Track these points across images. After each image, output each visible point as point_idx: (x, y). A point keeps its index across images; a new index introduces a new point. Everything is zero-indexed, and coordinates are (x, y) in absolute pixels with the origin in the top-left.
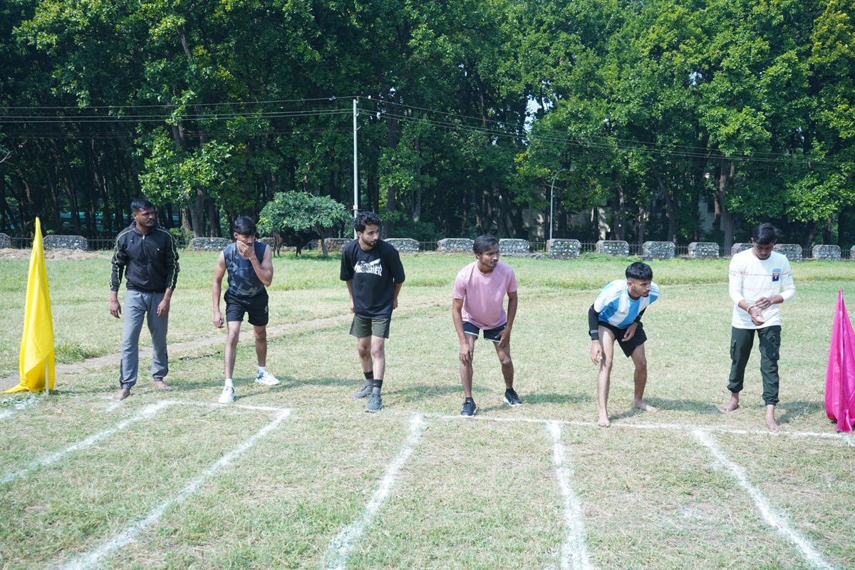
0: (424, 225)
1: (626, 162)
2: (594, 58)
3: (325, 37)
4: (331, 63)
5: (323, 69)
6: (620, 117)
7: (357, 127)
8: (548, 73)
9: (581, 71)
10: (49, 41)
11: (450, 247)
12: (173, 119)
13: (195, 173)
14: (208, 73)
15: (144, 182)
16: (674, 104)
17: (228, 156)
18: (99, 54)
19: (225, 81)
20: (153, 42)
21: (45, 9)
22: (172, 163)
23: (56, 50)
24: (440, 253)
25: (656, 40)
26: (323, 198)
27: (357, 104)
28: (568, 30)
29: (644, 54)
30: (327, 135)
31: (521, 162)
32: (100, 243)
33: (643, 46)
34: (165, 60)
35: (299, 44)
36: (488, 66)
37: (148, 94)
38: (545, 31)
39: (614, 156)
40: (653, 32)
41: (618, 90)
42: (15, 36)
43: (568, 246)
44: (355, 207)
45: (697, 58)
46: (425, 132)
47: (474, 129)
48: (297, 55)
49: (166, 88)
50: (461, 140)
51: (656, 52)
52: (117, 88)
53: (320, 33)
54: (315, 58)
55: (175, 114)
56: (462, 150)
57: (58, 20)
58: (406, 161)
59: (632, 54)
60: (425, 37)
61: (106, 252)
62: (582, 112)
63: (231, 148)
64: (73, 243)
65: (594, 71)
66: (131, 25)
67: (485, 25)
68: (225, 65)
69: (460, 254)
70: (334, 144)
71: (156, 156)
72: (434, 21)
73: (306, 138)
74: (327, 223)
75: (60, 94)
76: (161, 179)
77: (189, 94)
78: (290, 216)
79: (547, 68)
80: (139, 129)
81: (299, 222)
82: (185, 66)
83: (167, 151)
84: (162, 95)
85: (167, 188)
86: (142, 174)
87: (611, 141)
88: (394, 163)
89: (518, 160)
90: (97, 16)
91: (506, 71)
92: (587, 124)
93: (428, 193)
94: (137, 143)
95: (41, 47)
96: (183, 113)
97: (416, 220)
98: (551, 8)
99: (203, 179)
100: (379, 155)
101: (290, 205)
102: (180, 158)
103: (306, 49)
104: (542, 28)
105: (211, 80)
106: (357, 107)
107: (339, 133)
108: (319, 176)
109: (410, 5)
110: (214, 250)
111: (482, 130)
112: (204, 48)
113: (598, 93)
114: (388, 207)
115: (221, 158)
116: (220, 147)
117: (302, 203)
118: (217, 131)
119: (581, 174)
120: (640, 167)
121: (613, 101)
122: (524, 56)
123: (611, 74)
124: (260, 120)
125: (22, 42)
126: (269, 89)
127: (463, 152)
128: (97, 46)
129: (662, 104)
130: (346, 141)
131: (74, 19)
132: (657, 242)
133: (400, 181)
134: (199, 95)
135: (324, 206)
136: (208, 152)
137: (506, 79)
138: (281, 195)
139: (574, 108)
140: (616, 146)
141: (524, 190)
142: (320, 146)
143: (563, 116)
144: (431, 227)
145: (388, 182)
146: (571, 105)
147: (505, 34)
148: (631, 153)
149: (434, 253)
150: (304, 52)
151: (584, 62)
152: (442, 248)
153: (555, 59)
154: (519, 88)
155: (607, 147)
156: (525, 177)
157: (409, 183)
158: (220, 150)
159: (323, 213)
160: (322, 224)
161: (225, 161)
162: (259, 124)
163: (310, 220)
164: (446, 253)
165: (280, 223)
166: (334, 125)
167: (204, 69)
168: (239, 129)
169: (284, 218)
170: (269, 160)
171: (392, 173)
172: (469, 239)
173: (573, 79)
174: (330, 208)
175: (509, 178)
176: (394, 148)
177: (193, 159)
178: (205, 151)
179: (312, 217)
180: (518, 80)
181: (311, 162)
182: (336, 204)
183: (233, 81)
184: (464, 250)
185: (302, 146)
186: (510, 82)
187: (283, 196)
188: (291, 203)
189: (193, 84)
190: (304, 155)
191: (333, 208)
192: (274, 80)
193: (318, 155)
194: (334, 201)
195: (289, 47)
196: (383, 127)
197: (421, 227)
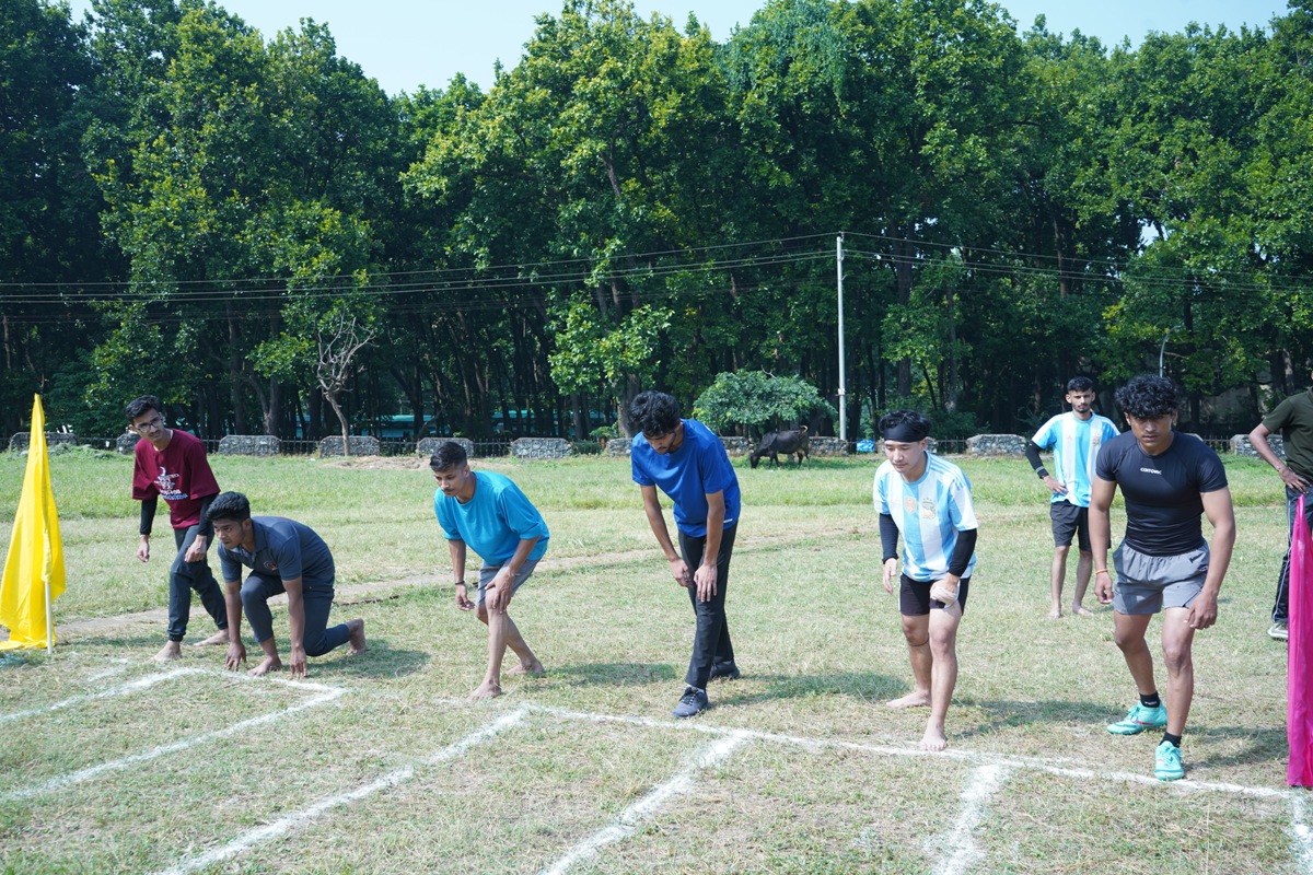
0: (960, 415)
1: (1289, 312)
2: (1228, 152)
3: (799, 153)
4: (810, 187)
5: (798, 198)
6: (1272, 240)
7: (843, 275)
8: (1155, 181)
9: (1208, 174)
10: (437, 186)
11: (986, 447)
12: (592, 280)
13: (623, 350)
14: (641, 213)
15: (554, 364)
17: (666, 325)
18: (503, 198)
19: (664, 223)
20: (570, 178)
21: (437, 146)
22: (590, 338)
23: (447, 198)
24: (971, 457)
26: (785, 379)
27: (841, 243)
28: (1189, 115)
30: (807, 291)
31: (1114, 318)
32: (490, 447)
34: (583, 201)
35: (763, 165)
36: (1060, 178)
37: (563, 248)
38: (1151, 120)
39: (1266, 303)
41: (1271, 200)
42: (401, 184)
44: (841, 391)
47: (1038, 272)
48: (760, 181)
49: (584, 237)
50: (1018, 288)
52: (528, 241)
53: (791, 147)
54: (783, 183)
55: (596, 271)
56: (1019, 304)
57: (449, 158)
58: (922, 323)
60: (944, 141)
61: (497, 459)
62: (1206, 237)
63: (671, 314)
65: (1229, 173)
66: (545, 157)
67: (1041, 115)
68: (666, 202)
69: (1002, 458)
70: (815, 302)
71: (570, 330)
72: (959, 116)
73: (777, 296)
74: (789, 414)
75: (454, 254)
76: (576, 360)
77: (614, 244)
78: (736, 405)
79: (1153, 174)
80: (553, 294)
81: (747, 413)
82: (610, 207)
83: (585, 322)
84: (580, 247)
85: (584, 373)
86: (553, 355)
87: (1260, 279)
88: (906, 326)
89: (1109, 316)
90: (499, 149)
91: (1087, 184)
92: (1216, 254)
94: (551, 313)
95: (429, 195)
96: (606, 269)
97: (950, 407)
98: (1161, 85)
99: (632, 358)
100: (881, 315)
101: (736, 390)
102: (603, 331)
103: (771, 171)
104: (1146, 115)
105: (646, 224)
106: (843, 246)
107: (823, 286)
108: (796, 348)
109: (923, 96)
111: (1051, 273)
112: (636, 182)
113: (1238, 206)
116: (657, 314)
117: (754, 387)
118: (653, 293)
119: (1212, 333)
121: (1262, 217)
122: (1115, 159)
123: (1258, 176)
124: (711, 273)
125: (409, 190)
126: (724, 230)
127: (1020, 306)
128: (503, 188)
130: (834, 298)
131: (469, 156)
133: (913, 351)
134: (629, 244)
135: (784, 389)
136: (639, 321)
137: (1087, 196)
138: (724, 377)
139: (1192, 231)
140: (1270, 285)
141: (1118, 359)
142: (797, 306)
143: (1176, 245)
144: (968, 419)
145: (896, 353)
146: (1189, 226)
147: (1074, 126)
148: (1297, 297)
149: (961, 456)
150: (768, 175)
151: (1215, 159)
152: (973, 449)
153: (1168, 160)
154: (1107, 207)
155: (1253, 287)
156: (1120, 340)
157: (926, 353)
158: (655, 317)
159: (784, 400)
160: (781, 416)
161: (663, 332)
162: (710, 280)
163: (765, 411)
164: (979, 457)
165: (721, 416)
166: (817, 275)
167: (636, 208)
168: (683, 287)
169: (728, 408)
170: (727, 328)
171: (901, 341)
172: (1015, 436)
173: (1195, 187)
174: (795, 393)
175: (1096, 342)
176: (906, 304)
177: (620, 331)
178: (636, 319)
179: (767, 406)
180: (1106, 196)
181: (784, 329)
182: (805, 387)
183: (675, 222)
184: (1008, 452)
185: (771, 307)
186: (1094, 200)
187: (727, 377)
188: (737, 386)
189: (620, 230)
190: (774, 320)
191: (801, 392)
192: (730, 218)
193: (794, 320)
194: (802, 383)
195: (748, 171)
196: (888, 275)
197: (954, 419)
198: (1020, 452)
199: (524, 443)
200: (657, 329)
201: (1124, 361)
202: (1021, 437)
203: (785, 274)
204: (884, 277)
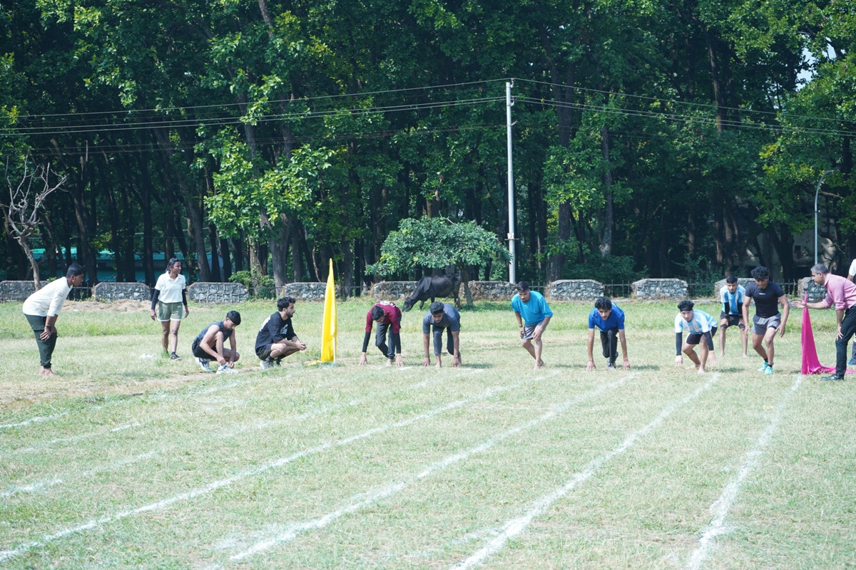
0: (617, 260)
7: (512, 121)
8: (812, 16)
10: (89, 19)
11: (650, 291)
12: (248, 119)
13: (283, 191)
14: (298, 48)
15: (212, 207)
17: (326, 165)
19: (321, 58)
20: (220, 8)
22: (249, 178)
23: (98, 30)
24: (636, 301)
26: (466, 224)
27: (511, 89)
30: (467, 131)
31: (770, 158)
34: (239, 35)
35: (428, 5)
37: (215, 83)
44: (511, 235)
46: (613, 122)
47: (695, 109)
48: (425, 21)
54: (450, 24)
55: (253, 109)
56: (675, 141)
58: (584, 166)
63: (330, 154)
64: (132, 292)
68: (319, 34)
69: (665, 302)
70: (479, 142)
71: (228, 170)
73: (436, 135)
74: (472, 259)
75: (94, 86)
76: (236, 202)
77: (273, 81)
78: (422, 250)
80: (202, 130)
81: (435, 258)
82: (265, 41)
84: (236, 83)
85: (244, 214)
86: (209, 195)
88: (567, 168)
89: (766, 155)
91: (744, 15)
93: (619, 212)
94: (198, 150)
95: (79, 28)
96: (264, 107)
97: (605, 249)
99: (293, 200)
100: (543, 157)
101: (422, 237)
102: (260, 171)
103: (437, 11)
105: (303, 59)
106: (513, 92)
107: (484, 126)
108: (457, 190)
110: (315, 300)
111: (708, 110)
112: (292, 14)
114: (559, 234)
115: (317, 169)
116: (316, 154)
117: (438, 233)
118: (311, 132)
124: (369, 112)
125: (49, 18)
126: (382, 67)
127: (677, 144)
130: (496, 138)
133: (576, 194)
134: (288, 82)
135: (468, 235)
136: (299, 162)
137: (744, 29)
138: (409, 223)
139: (844, 77)
141: (774, 202)
142: (457, 146)
143: (830, 88)
144: (626, 263)
145: (558, 196)
146: (841, 71)
149: (626, 300)
150: (434, 15)
152: (638, 292)
154: (764, 43)
156: (776, 181)
157: (589, 198)
158: (315, 157)
159: (467, 245)
160: (465, 261)
161: (321, 172)
162: (368, 118)
163: (450, 256)
164: (644, 301)
165: (408, 261)
166: (478, 114)
167: (293, 43)
168: (341, 126)
169: (414, 253)
170: (383, 168)
171: (564, 183)
172: (678, 280)
173: (848, 27)
174: (476, 239)
175: (753, 183)
176: (567, 146)
177: (276, 171)
178: (295, 160)
179: (452, 251)
180: (763, 30)
181: (444, 170)
182: (484, 233)
183: (331, 57)
184: (671, 295)
185: (431, 147)
186: (751, 33)
187: (412, 223)
188: (423, 232)
189: (278, 66)
190: (434, 160)
191: (481, 238)
192: (390, 55)
193: (454, 160)
194: (480, 228)
195: (413, 10)
196: (550, 116)
197: (611, 263)
198: (682, 295)
199: (200, 287)
201: (781, 203)
202: (683, 281)
203: (444, 112)
204: (546, 118)
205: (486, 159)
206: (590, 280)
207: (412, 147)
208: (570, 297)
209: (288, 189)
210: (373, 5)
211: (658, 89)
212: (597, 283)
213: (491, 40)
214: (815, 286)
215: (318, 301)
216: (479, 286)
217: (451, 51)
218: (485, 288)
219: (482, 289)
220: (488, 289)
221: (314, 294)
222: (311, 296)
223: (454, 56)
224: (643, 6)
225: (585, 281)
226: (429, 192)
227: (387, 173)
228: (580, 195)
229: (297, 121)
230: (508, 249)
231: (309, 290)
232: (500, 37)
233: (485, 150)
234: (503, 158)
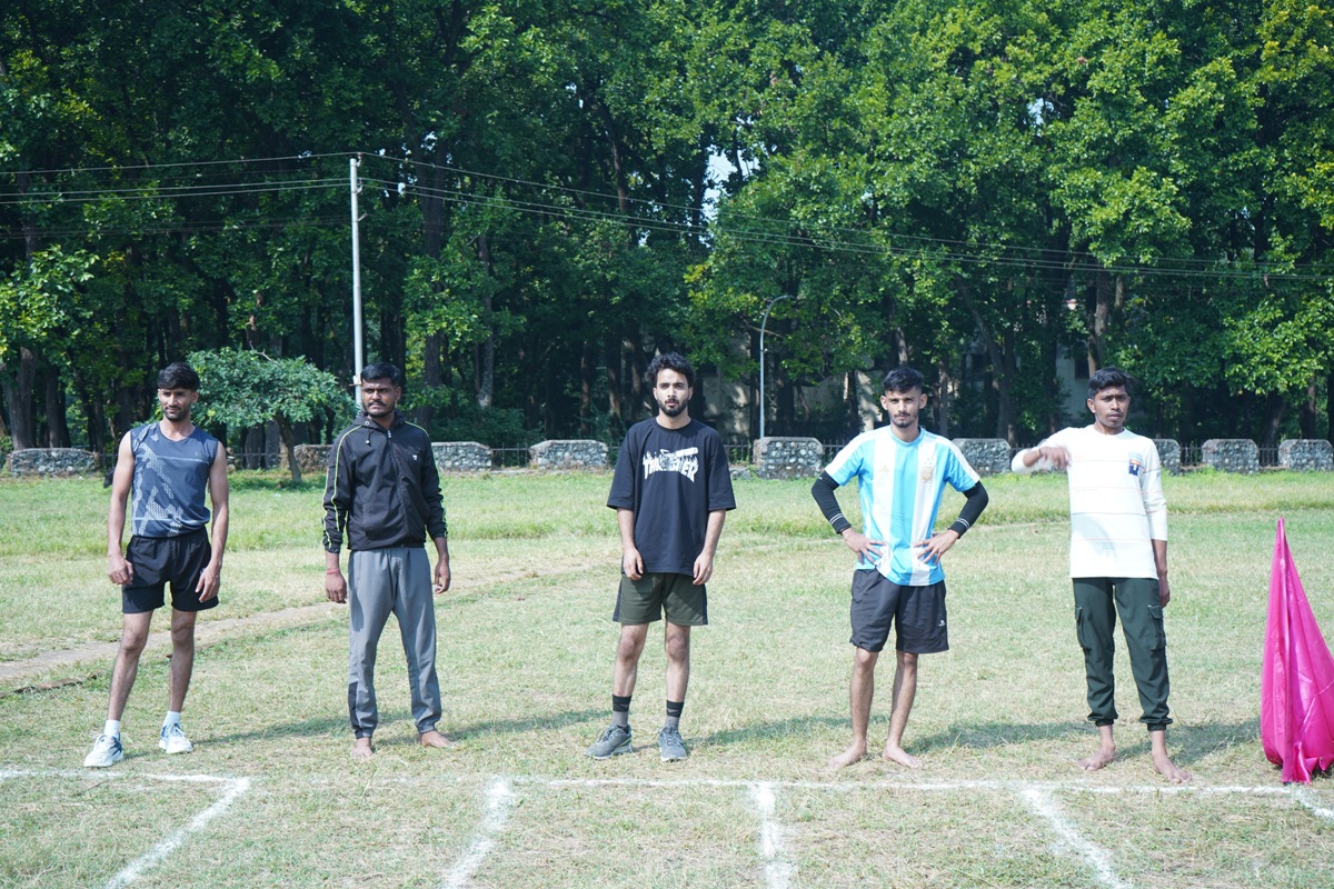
0: (502, 413)
1: (909, 280)
2: (837, 72)
3: (288, 32)
4: (302, 83)
5: (286, 97)
6: (893, 189)
7: (359, 215)
8: (747, 101)
9: (814, 97)
11: (556, 458)
13: (17, 314)
14: (42, 105)
16: (1000, 164)
17: (86, 277)
19: (79, 122)
24: (536, 471)
25: (959, 36)
26: (290, 361)
27: (358, 168)
28: (785, 16)
29: (938, 64)
30: (296, 232)
31: (697, 281)
33: (934, 49)
35: (236, 47)
36: (626, 88)
38: (739, 18)
39: (885, 268)
40: (954, 20)
41: (889, 136)
43: (797, 452)
45: (1040, 72)
46: (500, 224)
47: (599, 217)
48: (232, 69)
50: (575, 239)
51: (962, 60)
53: (278, 24)
54: (268, 75)
56: (577, 258)
58: (461, 283)
59: (915, 64)
60: (496, 31)
62: (818, 181)
63: (93, 261)
65: (839, 99)
67: (619, 6)
68: (80, 90)
69: (578, 473)
70: (312, 250)
73: (252, 238)
74: (300, 413)
77: (3, 150)
78: (221, 400)
79: (744, 92)
81: (241, 412)
87: (878, 237)
88: (439, 287)
89: (692, 279)
91: (663, 99)
92: (829, 204)
93: (508, 347)
97: (484, 402)
99: (33, 326)
100: (404, 271)
101: (220, 378)
103: (249, 56)
104: (732, 12)
105: (50, 122)
106: (360, 172)
107: (320, 227)
108: (281, 316)
110: (59, 475)
111: (617, 219)
112: (34, 55)
113: (849, 142)
114: (426, 379)
116: (71, 260)
117: (246, 373)
118: (64, 227)
119: (820, 305)
120: (936, 289)
121: (879, 157)
122: (698, 68)
123: (873, 104)
124: (153, 202)
126: (171, 137)
127: (578, 262)
129: (976, 164)
130: (336, 243)
132: (974, 441)
133: (450, 323)
135: (292, 377)
136: (44, 270)
137: (663, 115)
138: (201, 358)
139: (800, 173)
140: (888, 247)
141: (705, 338)
142: (281, 254)
143: (779, 189)
144: (515, 418)
145: (425, 326)
146: (796, 165)
147: (659, 24)
148: (919, 261)
149: (523, 470)
150: (245, 62)
151: (820, 80)
152: (540, 460)
153: (761, 74)
155: (870, 249)
156: (706, 312)
157: (468, 327)
158: (68, 264)
159: (291, 392)
160: (288, 415)
161: (80, 287)
162: (151, 211)
163: (264, 408)
164: (549, 471)
165: (199, 415)
166: (311, 210)
167: (35, 97)
168: (109, 221)
169: (209, 404)
170: (175, 284)
171: (432, 308)
172: (594, 442)
173: (798, 113)
174: (305, 383)
175: (675, 314)
176: (437, 256)
177: (11, 284)
178: (38, 267)
179: (267, 401)
180: (687, 117)
181: (262, 287)
182: (317, 374)
183: (95, 122)
184: (585, 464)
185: (244, 255)
186: (672, 121)
187: (206, 359)
188: (223, 372)
189: (11, 129)
190: (247, 273)
191: (312, 381)
192: (182, 120)
193: (278, 274)
194: (312, 368)
195: (214, 54)
196: (412, 214)
197: (495, 417)
198: (600, 463)
200: (72, 282)
201: (713, 339)
202: (601, 444)
203: (263, 207)
204: (408, 217)
205: (323, 273)
206: (473, 443)
207: (218, 253)
208: (444, 467)
209: (27, 311)
210: (156, 46)
211: (548, 196)
212: (483, 446)
213: (328, 102)
214: (777, 449)
215: (64, 476)
216: (312, 452)
217: (271, 116)
218: (321, 455)
219: (316, 456)
220: (324, 456)
221: (57, 466)
222: (52, 469)
223: (276, 124)
224: (544, 61)
225: (465, 443)
226: (242, 318)
227: (180, 291)
228: (455, 323)
229: (42, 212)
230: (354, 398)
231: (49, 460)
232: (341, 99)
233: (321, 259)
234: (347, 272)
